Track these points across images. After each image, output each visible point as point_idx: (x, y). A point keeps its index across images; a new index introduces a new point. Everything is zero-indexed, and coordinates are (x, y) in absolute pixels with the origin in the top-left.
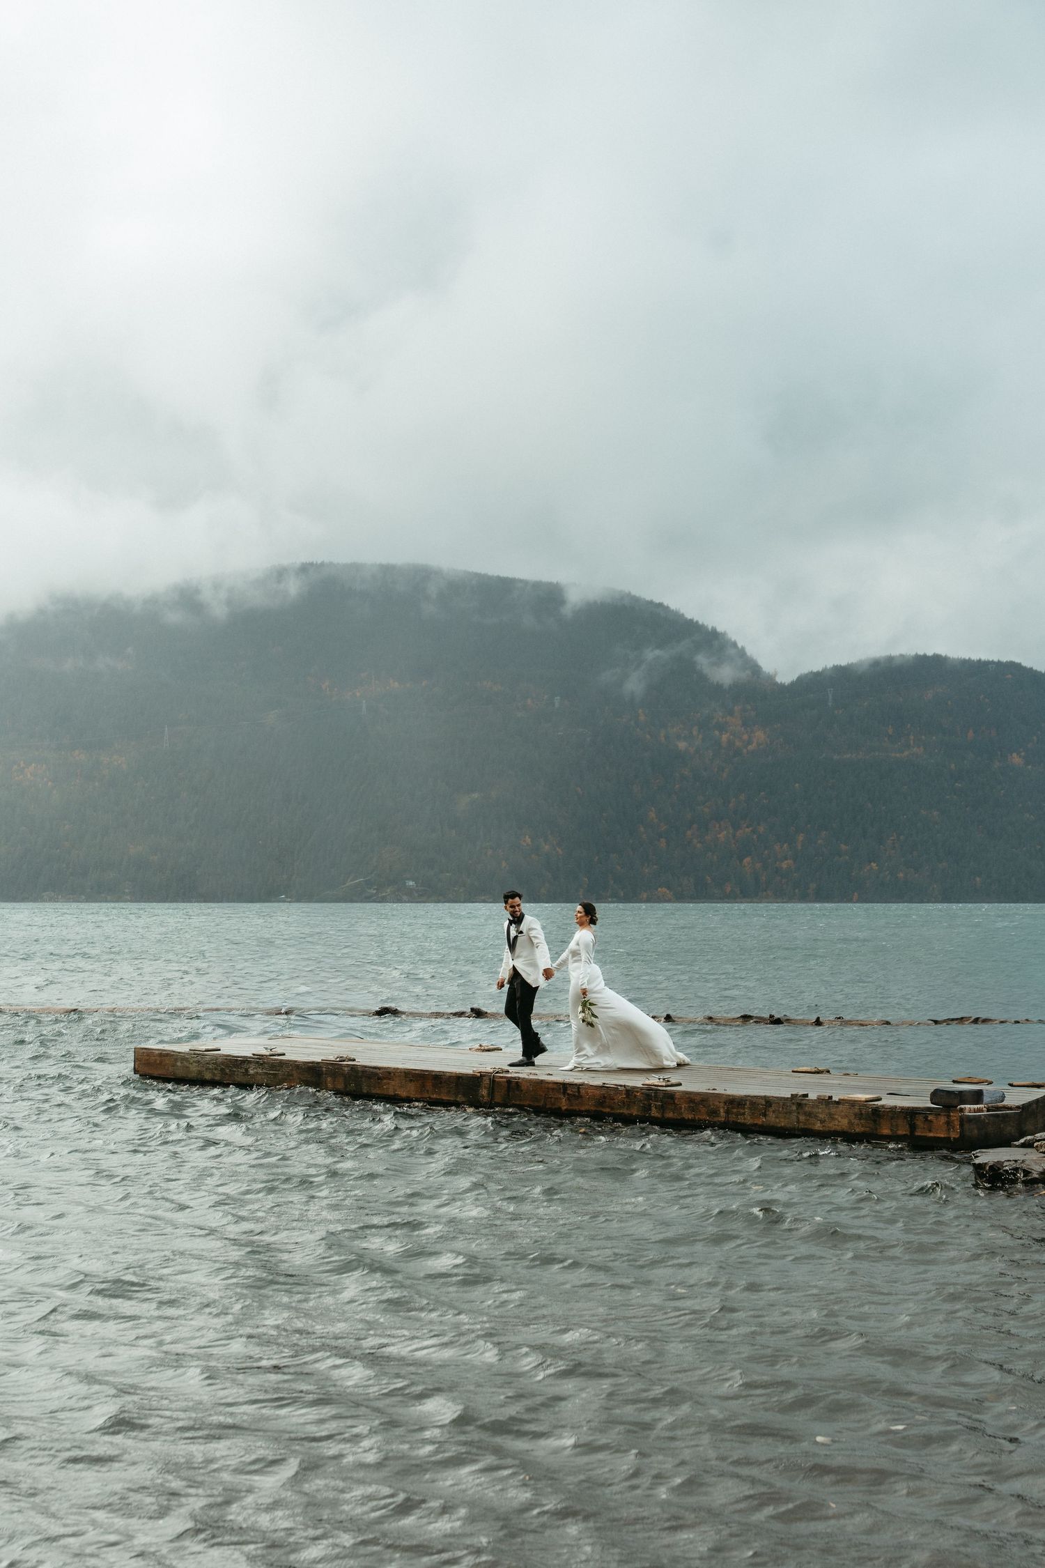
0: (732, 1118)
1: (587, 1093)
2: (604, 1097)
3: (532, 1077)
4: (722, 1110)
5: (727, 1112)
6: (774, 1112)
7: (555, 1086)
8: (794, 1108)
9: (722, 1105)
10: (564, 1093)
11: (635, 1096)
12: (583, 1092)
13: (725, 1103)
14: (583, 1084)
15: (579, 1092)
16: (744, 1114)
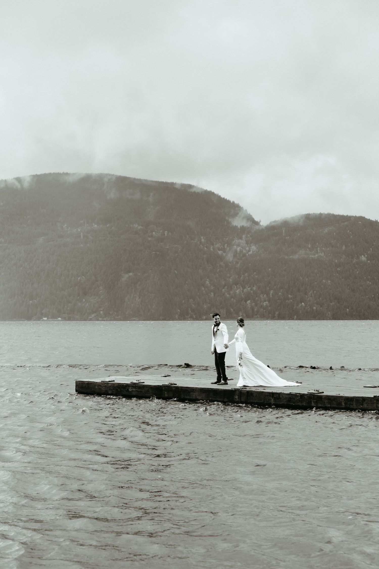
0: (348, 406)
1: (283, 397)
2: (291, 398)
3: (257, 390)
4: (343, 403)
5: (345, 404)
6: (366, 403)
7: (268, 394)
8: (375, 401)
9: (343, 401)
10: (273, 397)
11: (305, 397)
12: (281, 396)
13: (344, 400)
14: (281, 393)
15: (279, 396)
16: (353, 404)
